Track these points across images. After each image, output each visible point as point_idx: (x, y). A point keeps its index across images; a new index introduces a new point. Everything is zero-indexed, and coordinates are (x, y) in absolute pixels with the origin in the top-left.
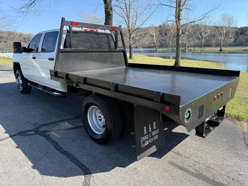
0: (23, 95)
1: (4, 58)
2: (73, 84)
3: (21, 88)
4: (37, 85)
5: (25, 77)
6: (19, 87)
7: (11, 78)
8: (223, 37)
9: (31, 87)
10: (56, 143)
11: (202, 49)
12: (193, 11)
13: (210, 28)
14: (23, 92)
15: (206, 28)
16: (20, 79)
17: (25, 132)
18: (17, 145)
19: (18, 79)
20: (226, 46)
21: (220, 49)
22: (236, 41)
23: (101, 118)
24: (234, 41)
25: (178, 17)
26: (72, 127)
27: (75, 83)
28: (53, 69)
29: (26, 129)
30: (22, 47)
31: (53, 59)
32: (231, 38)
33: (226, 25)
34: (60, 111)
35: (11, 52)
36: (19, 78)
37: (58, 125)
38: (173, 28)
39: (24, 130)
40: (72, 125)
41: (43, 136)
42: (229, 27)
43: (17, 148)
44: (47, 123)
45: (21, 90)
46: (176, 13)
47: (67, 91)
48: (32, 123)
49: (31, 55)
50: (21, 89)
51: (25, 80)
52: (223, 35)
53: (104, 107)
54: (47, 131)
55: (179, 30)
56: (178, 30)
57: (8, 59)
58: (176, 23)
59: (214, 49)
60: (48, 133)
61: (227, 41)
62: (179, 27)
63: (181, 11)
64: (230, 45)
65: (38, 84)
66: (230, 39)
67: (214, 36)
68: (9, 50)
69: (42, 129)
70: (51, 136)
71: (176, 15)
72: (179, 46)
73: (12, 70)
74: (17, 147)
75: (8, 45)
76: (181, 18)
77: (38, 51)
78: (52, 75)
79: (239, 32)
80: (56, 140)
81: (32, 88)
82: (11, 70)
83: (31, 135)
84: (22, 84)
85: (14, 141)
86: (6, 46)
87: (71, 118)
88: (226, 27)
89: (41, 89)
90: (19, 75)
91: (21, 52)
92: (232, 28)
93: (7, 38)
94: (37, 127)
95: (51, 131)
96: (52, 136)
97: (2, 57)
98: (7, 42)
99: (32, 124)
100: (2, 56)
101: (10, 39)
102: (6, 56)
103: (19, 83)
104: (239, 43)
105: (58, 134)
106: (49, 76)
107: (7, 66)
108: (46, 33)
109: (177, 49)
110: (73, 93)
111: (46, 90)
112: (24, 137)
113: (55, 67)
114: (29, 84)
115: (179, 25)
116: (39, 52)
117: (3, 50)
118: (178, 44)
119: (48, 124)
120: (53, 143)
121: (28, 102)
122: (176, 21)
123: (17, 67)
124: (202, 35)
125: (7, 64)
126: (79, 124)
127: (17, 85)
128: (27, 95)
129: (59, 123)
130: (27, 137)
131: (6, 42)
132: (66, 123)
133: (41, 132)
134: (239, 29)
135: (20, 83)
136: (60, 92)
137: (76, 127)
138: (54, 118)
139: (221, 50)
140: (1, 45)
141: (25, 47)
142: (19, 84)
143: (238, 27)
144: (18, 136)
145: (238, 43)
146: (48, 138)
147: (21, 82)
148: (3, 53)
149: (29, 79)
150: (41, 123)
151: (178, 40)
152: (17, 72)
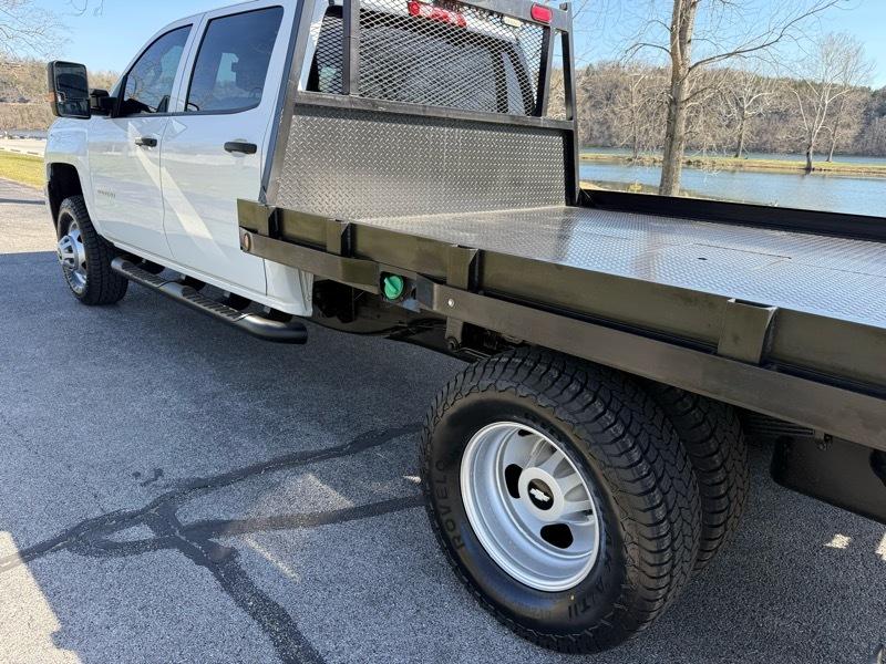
0: (87, 313)
1: (14, 157)
2: (383, 285)
3: (82, 279)
4: (154, 269)
5: (100, 231)
6: (72, 274)
7: (36, 234)
8: (819, 122)
9: (125, 280)
10: (283, 617)
11: (740, 159)
12: (742, 12)
13: (773, 84)
14: (88, 299)
15: (757, 84)
16: (79, 239)
17: (101, 524)
18: (62, 621)
19: (66, 241)
20: (828, 154)
21: (805, 163)
22: (862, 137)
23: (548, 492)
24: (857, 139)
25: (680, 33)
26: (349, 504)
27: (398, 282)
28: (253, 195)
29: (110, 509)
30: (90, 92)
31: (249, 149)
32: (849, 126)
33: (833, 77)
34: (268, 405)
35: (41, 138)
36: (74, 234)
37: (272, 486)
38: (636, 78)
39: (98, 513)
40: (347, 494)
41: (199, 560)
42: (843, 88)
43: (59, 645)
44: (213, 472)
45: (80, 288)
46: (675, 13)
47: (309, 312)
48: (137, 469)
49: (133, 127)
50: (78, 282)
51: (101, 249)
52: (822, 114)
53: (613, 449)
54: (219, 527)
55: (682, 83)
56: (677, 79)
57: (32, 159)
58: (673, 55)
59: (784, 162)
60: (226, 542)
61: (833, 135)
62: (681, 71)
63: (692, 10)
64: (840, 153)
65: (159, 268)
66: (843, 127)
67: (783, 116)
68: (37, 129)
69: (193, 511)
70: (242, 560)
71: (674, 23)
72: (676, 144)
73: (43, 203)
74: (59, 640)
75: (34, 113)
76: (690, 35)
77: (171, 109)
78: (249, 229)
79: (875, 105)
80: (278, 595)
81: (131, 284)
82: (38, 199)
83: (137, 547)
84: (84, 264)
85: (43, 586)
86: (26, 115)
87: (332, 445)
88: (834, 85)
89: (175, 291)
90: (75, 222)
91: (85, 114)
92: (853, 90)
93: (28, 88)
94: (162, 499)
95: (241, 528)
96: (252, 565)
97: (7, 153)
98: (27, 101)
99: (137, 475)
100: (8, 149)
101: (41, 92)
102: (24, 152)
103: (72, 256)
104: (872, 146)
105: (282, 549)
106: (233, 234)
107: (24, 186)
108: (210, 21)
109: (669, 156)
110: (335, 321)
111: (204, 300)
112: (96, 561)
113: (264, 189)
114: (116, 265)
115: (681, 62)
116: (173, 115)
117: (12, 131)
118: (671, 135)
119: (223, 481)
120: (264, 618)
121: (115, 351)
122: (674, 48)
123: (64, 183)
124: (742, 109)
125: (23, 180)
126: (376, 487)
127: (65, 265)
128: (106, 312)
129: (276, 476)
130: (115, 562)
131: (23, 100)
132: (311, 477)
133: (187, 530)
134: (874, 95)
135: (77, 257)
136: (275, 315)
137: (368, 507)
138: (246, 442)
139: (808, 169)
140: (8, 110)
141: (106, 93)
142: (71, 260)
143: (874, 89)
144: (65, 554)
145: (869, 147)
146: (229, 573)
147: (81, 253)
148: (11, 138)
149: (117, 244)
150: (184, 474)
151: (675, 121)
152: (66, 207)
